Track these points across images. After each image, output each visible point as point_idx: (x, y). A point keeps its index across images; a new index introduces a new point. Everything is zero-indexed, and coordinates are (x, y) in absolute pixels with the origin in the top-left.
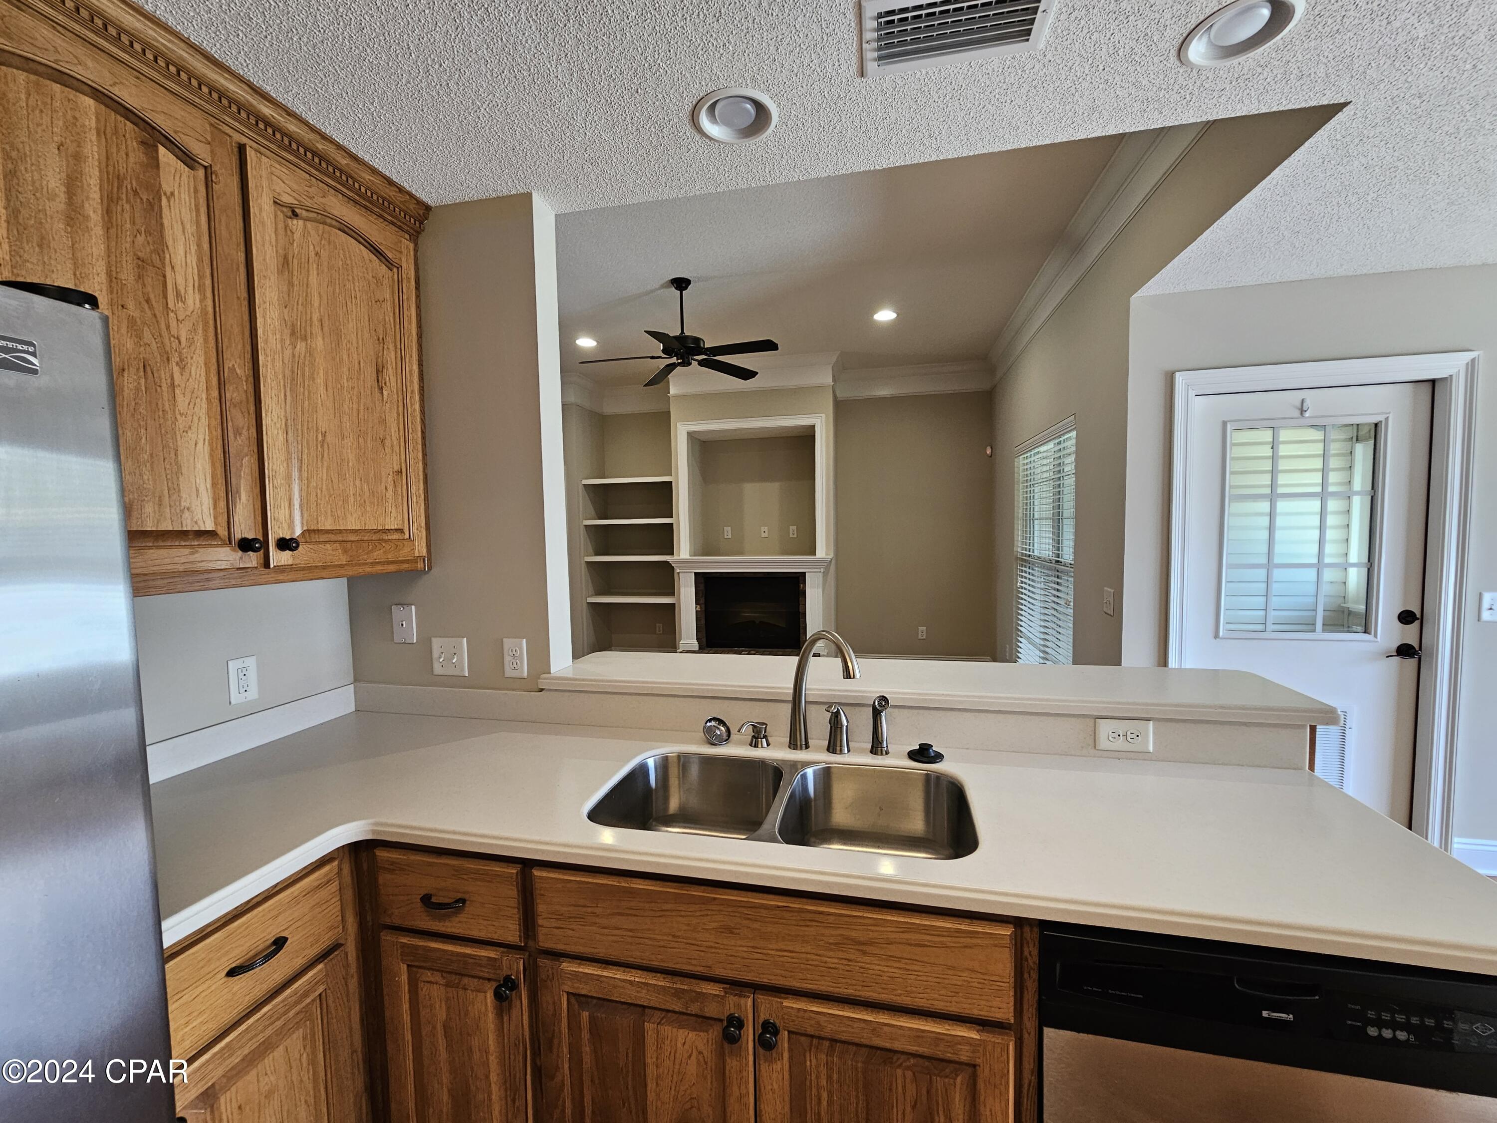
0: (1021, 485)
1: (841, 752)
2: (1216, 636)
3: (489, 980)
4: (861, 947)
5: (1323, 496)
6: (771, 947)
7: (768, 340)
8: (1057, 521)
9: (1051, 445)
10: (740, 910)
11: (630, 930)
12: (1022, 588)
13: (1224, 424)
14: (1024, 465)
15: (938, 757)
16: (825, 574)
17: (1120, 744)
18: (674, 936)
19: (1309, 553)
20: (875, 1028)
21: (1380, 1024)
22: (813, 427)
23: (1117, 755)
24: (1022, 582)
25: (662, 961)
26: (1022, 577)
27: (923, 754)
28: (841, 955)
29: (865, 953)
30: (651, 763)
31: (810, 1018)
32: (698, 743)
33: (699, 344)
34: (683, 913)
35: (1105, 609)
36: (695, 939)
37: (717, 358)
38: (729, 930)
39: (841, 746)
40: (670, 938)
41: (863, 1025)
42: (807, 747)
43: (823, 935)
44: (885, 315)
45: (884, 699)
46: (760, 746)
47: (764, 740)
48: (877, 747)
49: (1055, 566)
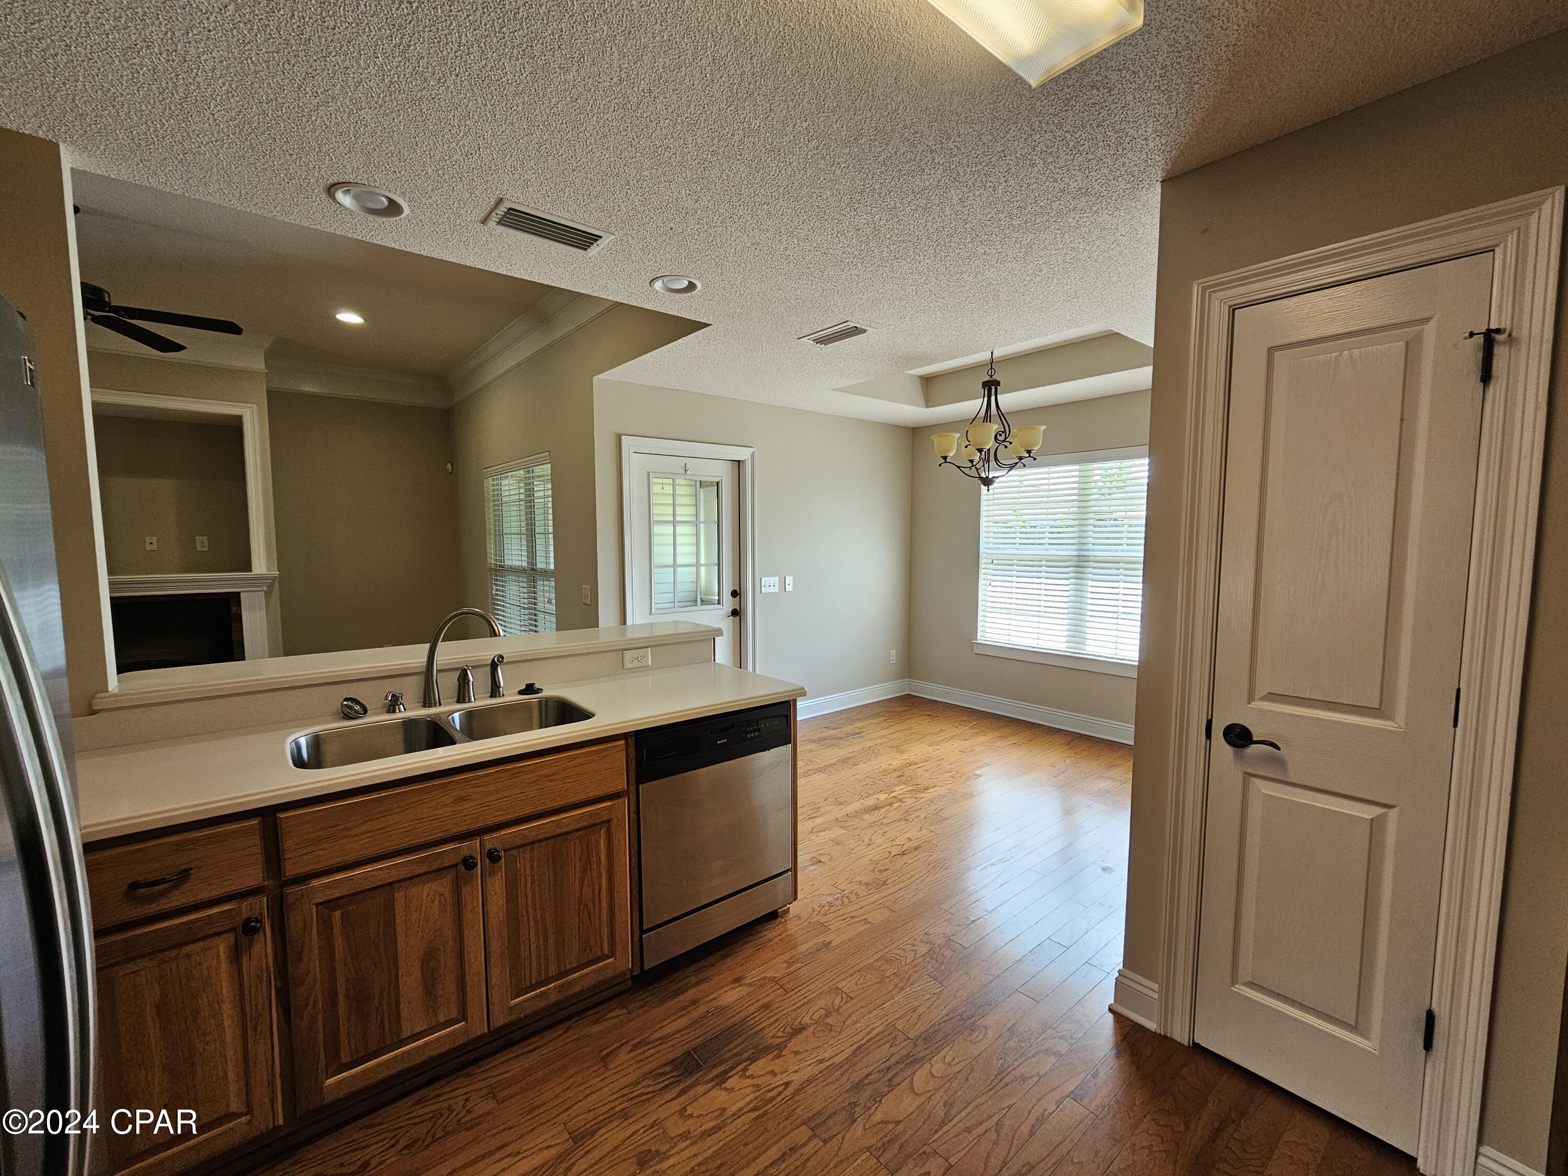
0: (491, 504)
1: (470, 701)
2: (651, 614)
3: (219, 934)
4: (550, 778)
5: (696, 524)
6: (491, 799)
7: (231, 322)
8: (530, 536)
9: (522, 472)
10: (470, 783)
11: (380, 829)
12: (497, 595)
13: (648, 473)
14: (493, 485)
15: (539, 691)
16: (268, 593)
17: (636, 664)
18: (419, 820)
19: (692, 559)
20: (558, 824)
21: (750, 732)
22: (239, 418)
23: (634, 670)
24: (497, 590)
25: (410, 841)
26: (497, 585)
27: (530, 689)
28: (538, 787)
29: (550, 781)
30: (303, 741)
31: (520, 834)
32: (334, 721)
33: (103, 297)
34: (425, 801)
35: (584, 601)
36: (436, 815)
37: (133, 322)
38: (462, 799)
39: (469, 696)
40: (416, 822)
41: (551, 824)
42: (440, 704)
43: (526, 779)
44: (350, 318)
45: (501, 657)
46: (397, 711)
47: (401, 706)
48: (495, 690)
49: (532, 573)
